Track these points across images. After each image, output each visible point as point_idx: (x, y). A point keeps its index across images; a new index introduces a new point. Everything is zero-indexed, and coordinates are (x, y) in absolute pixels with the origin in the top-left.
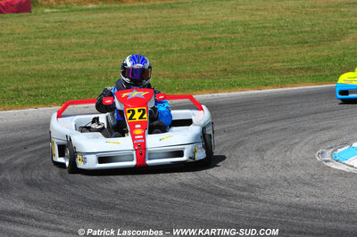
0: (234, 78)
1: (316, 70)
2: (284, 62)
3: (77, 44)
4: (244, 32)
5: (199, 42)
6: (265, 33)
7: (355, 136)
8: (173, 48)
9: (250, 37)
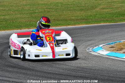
1: (86, 20)
2: (75, 17)
3: (2, 10)
4: (61, 6)
5: (45, 10)
6: (69, 6)
7: (100, 43)
8: (36, 11)
9: (63, 8)
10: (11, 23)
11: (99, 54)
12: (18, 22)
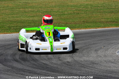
1: (116, 22)
3: (31, 11)
4: (91, 8)
5: (75, 11)
6: (98, 8)
8: (65, 13)
9: (93, 10)
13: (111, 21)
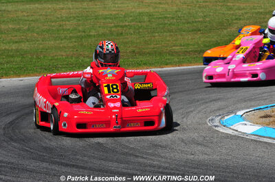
0: (141, 58)
2: (181, 46)
3: (13, 29)
4: (149, 21)
5: (113, 29)
6: (166, 22)
7: (239, 106)
8: (91, 33)
9: (154, 25)
10: (34, 61)
11: (237, 131)
12: (50, 58)
13: (196, 51)
